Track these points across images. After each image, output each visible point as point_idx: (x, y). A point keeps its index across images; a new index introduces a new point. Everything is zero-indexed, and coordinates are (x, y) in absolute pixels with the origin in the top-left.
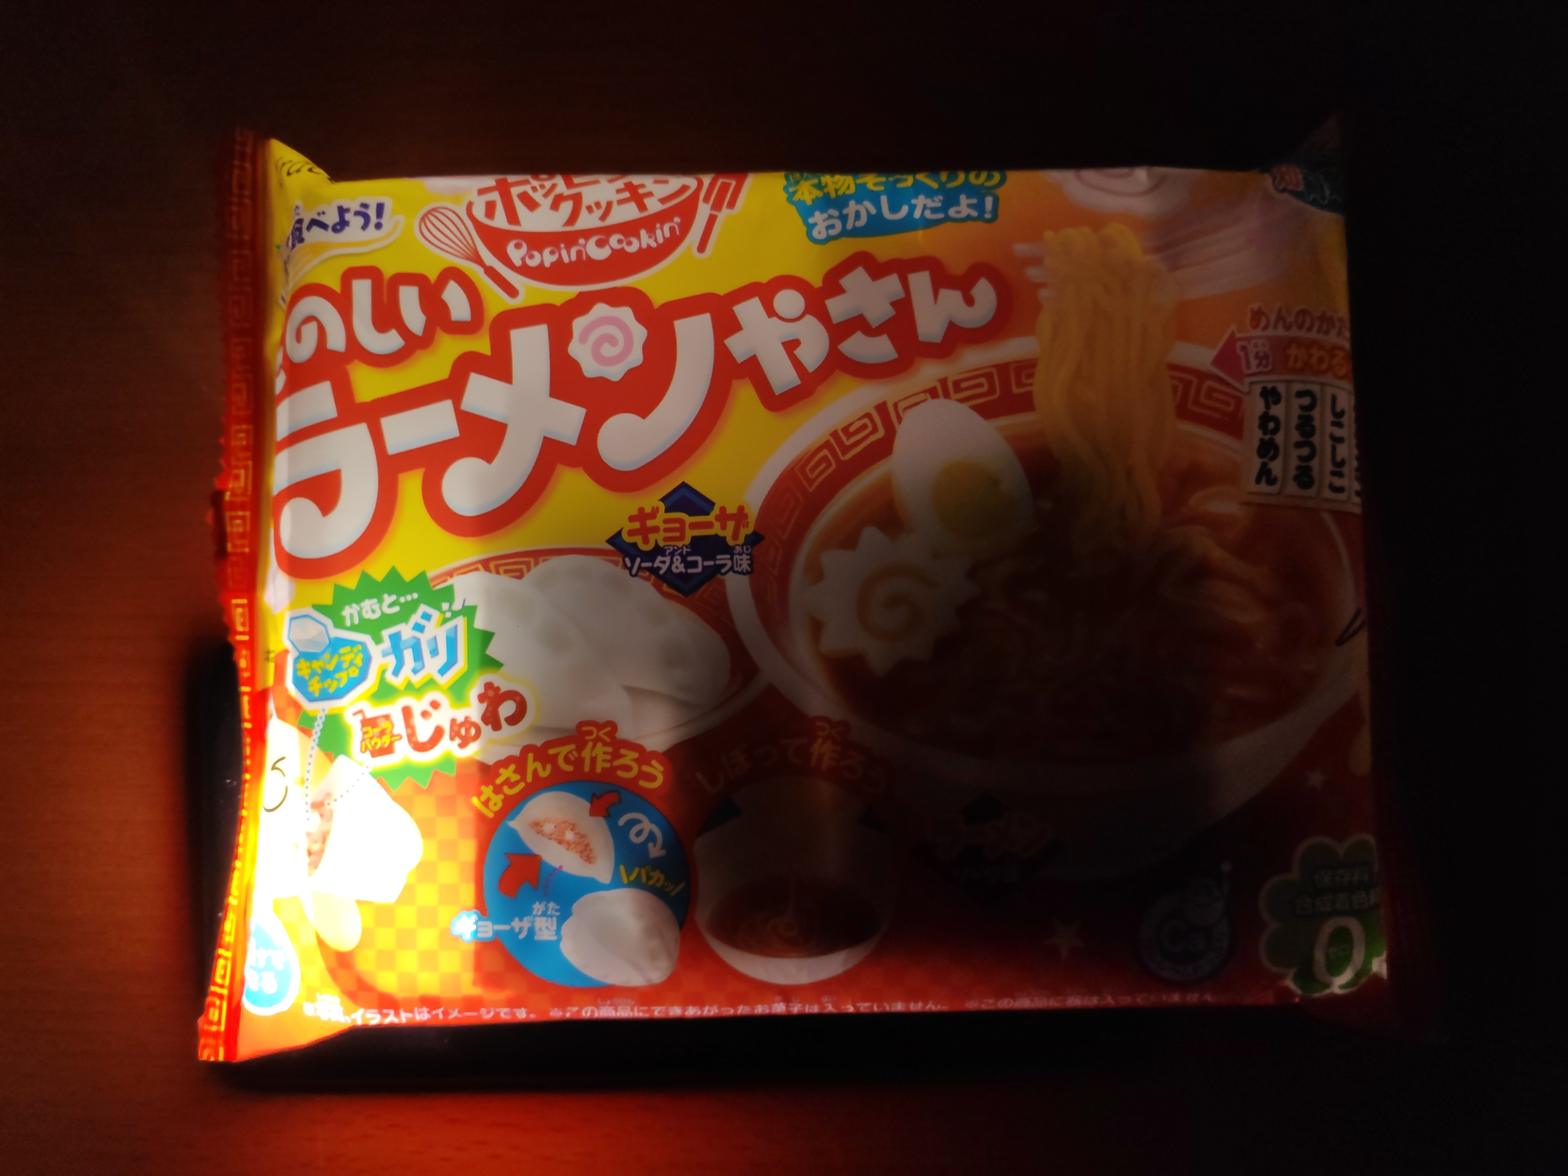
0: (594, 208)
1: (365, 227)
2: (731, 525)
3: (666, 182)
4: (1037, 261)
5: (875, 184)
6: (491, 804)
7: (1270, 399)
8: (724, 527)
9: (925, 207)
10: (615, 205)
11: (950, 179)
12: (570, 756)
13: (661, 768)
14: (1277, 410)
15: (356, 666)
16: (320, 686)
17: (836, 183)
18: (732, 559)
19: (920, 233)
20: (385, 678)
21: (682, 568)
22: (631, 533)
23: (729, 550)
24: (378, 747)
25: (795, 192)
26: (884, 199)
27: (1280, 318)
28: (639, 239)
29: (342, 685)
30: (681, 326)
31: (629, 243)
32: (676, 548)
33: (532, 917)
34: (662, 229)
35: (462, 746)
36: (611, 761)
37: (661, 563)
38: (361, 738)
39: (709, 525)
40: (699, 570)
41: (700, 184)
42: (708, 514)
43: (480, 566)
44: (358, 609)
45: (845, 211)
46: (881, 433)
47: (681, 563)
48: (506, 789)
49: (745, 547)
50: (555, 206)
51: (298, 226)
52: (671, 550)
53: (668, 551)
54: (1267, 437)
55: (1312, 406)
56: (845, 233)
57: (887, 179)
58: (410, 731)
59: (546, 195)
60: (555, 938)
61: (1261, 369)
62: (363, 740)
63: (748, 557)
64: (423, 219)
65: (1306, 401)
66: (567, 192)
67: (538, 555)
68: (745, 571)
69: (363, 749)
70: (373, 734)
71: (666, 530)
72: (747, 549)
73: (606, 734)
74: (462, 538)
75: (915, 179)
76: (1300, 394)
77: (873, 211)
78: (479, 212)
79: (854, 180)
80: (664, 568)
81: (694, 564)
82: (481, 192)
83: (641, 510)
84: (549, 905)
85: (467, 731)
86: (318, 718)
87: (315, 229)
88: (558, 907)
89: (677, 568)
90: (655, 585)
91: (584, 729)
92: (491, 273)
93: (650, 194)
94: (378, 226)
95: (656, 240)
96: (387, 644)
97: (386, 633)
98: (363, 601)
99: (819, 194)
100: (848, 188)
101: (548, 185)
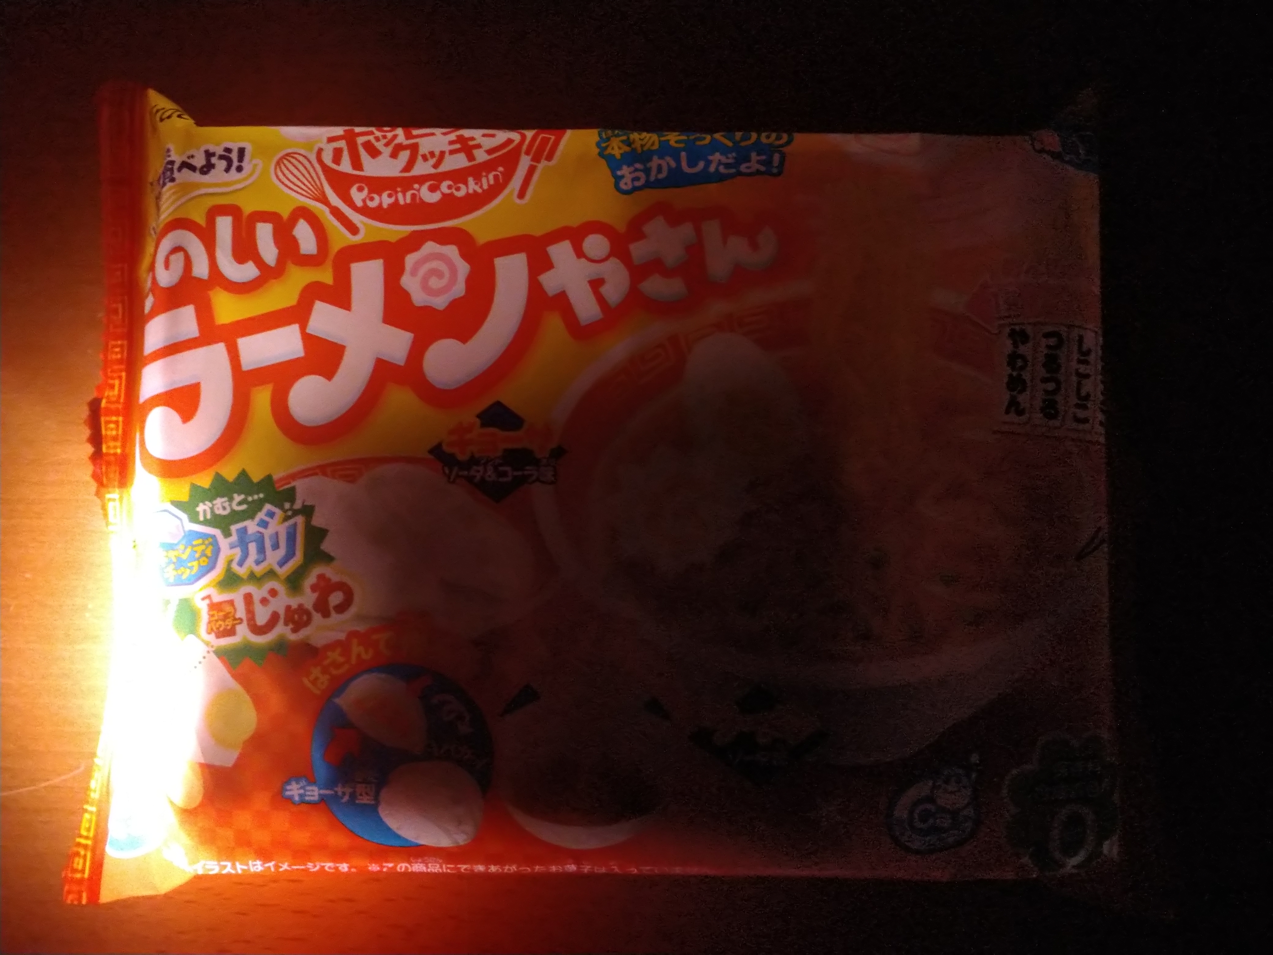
0: (428, 156)
1: (227, 170)
2: (538, 439)
3: (493, 136)
6: (319, 683)
7: (1018, 339)
8: (532, 441)
9: (720, 163)
10: (447, 154)
13: (470, 656)
14: (1025, 350)
15: (206, 556)
16: (175, 573)
17: (643, 140)
18: (538, 470)
19: (714, 185)
20: (231, 568)
21: (494, 477)
22: (450, 444)
23: (536, 462)
24: (222, 629)
29: (193, 573)
30: (500, 263)
31: (458, 189)
32: (489, 459)
34: (487, 176)
35: (295, 630)
37: (476, 472)
38: (207, 620)
39: (519, 439)
40: (509, 479)
41: (523, 138)
42: (518, 429)
43: (318, 471)
44: (211, 506)
46: (673, 361)
47: (493, 473)
48: (332, 670)
49: (550, 460)
50: (394, 155)
51: (171, 167)
52: (485, 461)
53: (483, 462)
54: (1015, 373)
55: (1058, 347)
57: (688, 138)
58: (250, 616)
59: (387, 145)
60: (374, 802)
61: (1010, 313)
62: (209, 622)
63: (553, 468)
64: (278, 163)
65: (1053, 341)
66: (407, 142)
67: (368, 462)
68: (549, 481)
69: (209, 631)
70: (218, 616)
71: (481, 443)
72: (552, 462)
74: (303, 447)
76: (1047, 335)
77: (673, 164)
78: (327, 158)
79: (659, 137)
80: (479, 476)
81: (504, 474)
82: (331, 140)
83: (459, 424)
84: (369, 773)
85: (300, 617)
86: (173, 601)
87: (185, 170)
88: (376, 776)
89: (490, 476)
90: (470, 492)
91: (404, 617)
92: (336, 212)
93: (479, 146)
94: (239, 169)
95: (481, 187)
96: (234, 538)
97: (234, 528)
98: (215, 499)
99: (627, 149)
100: (653, 144)
101: (390, 135)
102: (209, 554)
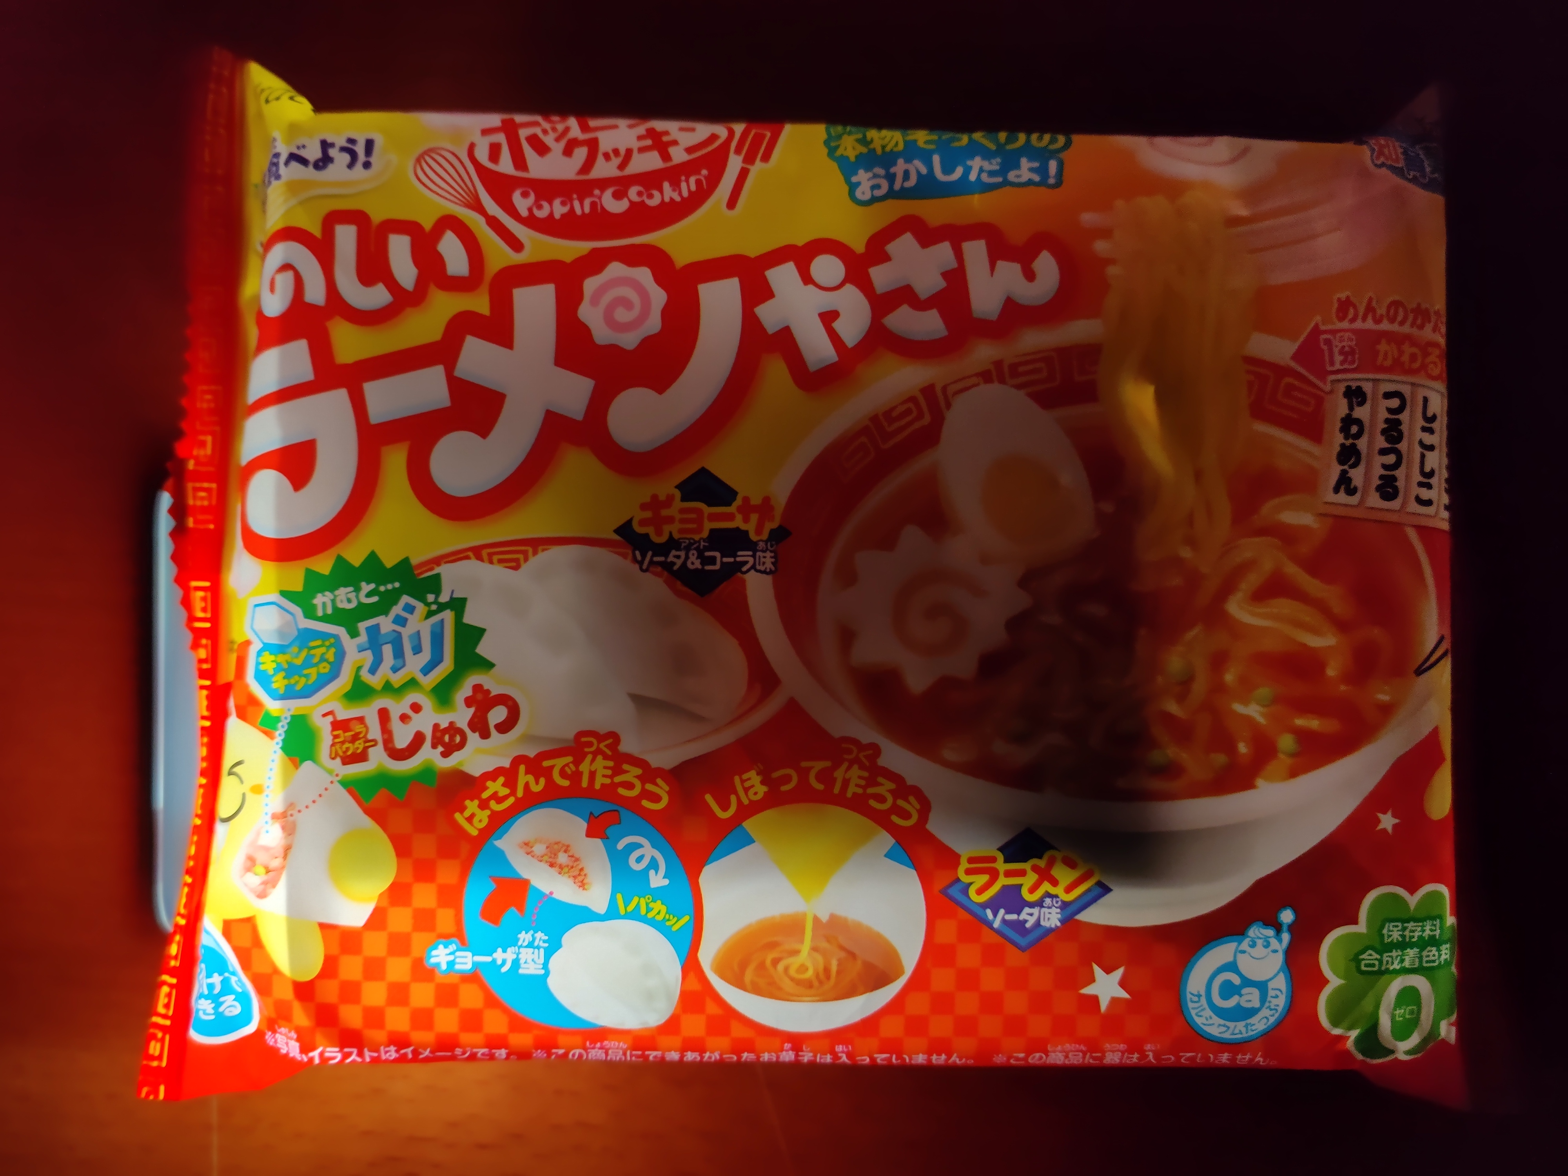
0: (612, 155)
1: (351, 166)
2: (754, 518)
3: (693, 129)
4: (1105, 233)
5: (926, 142)
6: (476, 820)
7: (1354, 400)
8: (746, 520)
9: (981, 170)
10: (635, 154)
11: (1009, 141)
12: (567, 769)
13: (667, 788)
14: (1362, 413)
15: (326, 661)
16: (286, 682)
17: (884, 138)
18: (754, 556)
19: (976, 200)
20: (360, 676)
21: (698, 565)
22: (643, 523)
23: (752, 546)
24: (349, 753)
25: (838, 147)
26: (936, 159)
27: (1370, 309)
28: (662, 192)
29: (310, 682)
30: (706, 291)
31: (650, 196)
32: (692, 541)
33: (516, 947)
34: (687, 181)
35: (445, 755)
36: (611, 777)
37: (676, 558)
38: (330, 743)
39: (730, 517)
40: (717, 567)
41: (731, 133)
42: (729, 504)
43: (470, 554)
44: (332, 597)
45: (892, 170)
46: (927, 420)
47: (697, 558)
48: (493, 804)
49: (769, 544)
50: (567, 153)
51: (275, 160)
52: (686, 544)
53: (683, 545)
54: (1349, 442)
55: (1400, 409)
56: (891, 194)
57: (940, 138)
58: (386, 736)
59: (557, 140)
60: (543, 972)
61: (1346, 366)
62: (333, 745)
63: (773, 555)
64: (418, 160)
65: (1395, 403)
66: (581, 136)
67: (537, 544)
68: (768, 570)
69: (333, 756)
70: (345, 737)
71: (682, 521)
72: (772, 546)
73: (607, 746)
74: (451, 523)
75: (970, 139)
76: (1388, 395)
77: (923, 170)
78: (482, 155)
79: (904, 136)
80: (679, 562)
81: (712, 560)
82: (485, 132)
83: (655, 497)
84: (536, 935)
85: (452, 738)
86: (283, 718)
87: (294, 164)
88: (547, 938)
89: (693, 563)
90: (667, 582)
91: (584, 739)
92: (494, 223)
93: (675, 143)
94: (367, 165)
95: (680, 194)
96: (363, 638)
97: (362, 626)
98: (337, 589)
99: (864, 150)
100: (897, 144)
101: (560, 127)
102: (332, 659)
